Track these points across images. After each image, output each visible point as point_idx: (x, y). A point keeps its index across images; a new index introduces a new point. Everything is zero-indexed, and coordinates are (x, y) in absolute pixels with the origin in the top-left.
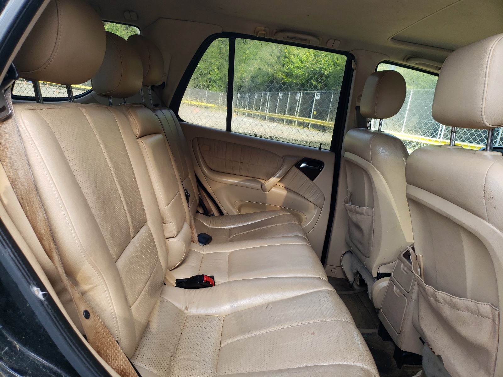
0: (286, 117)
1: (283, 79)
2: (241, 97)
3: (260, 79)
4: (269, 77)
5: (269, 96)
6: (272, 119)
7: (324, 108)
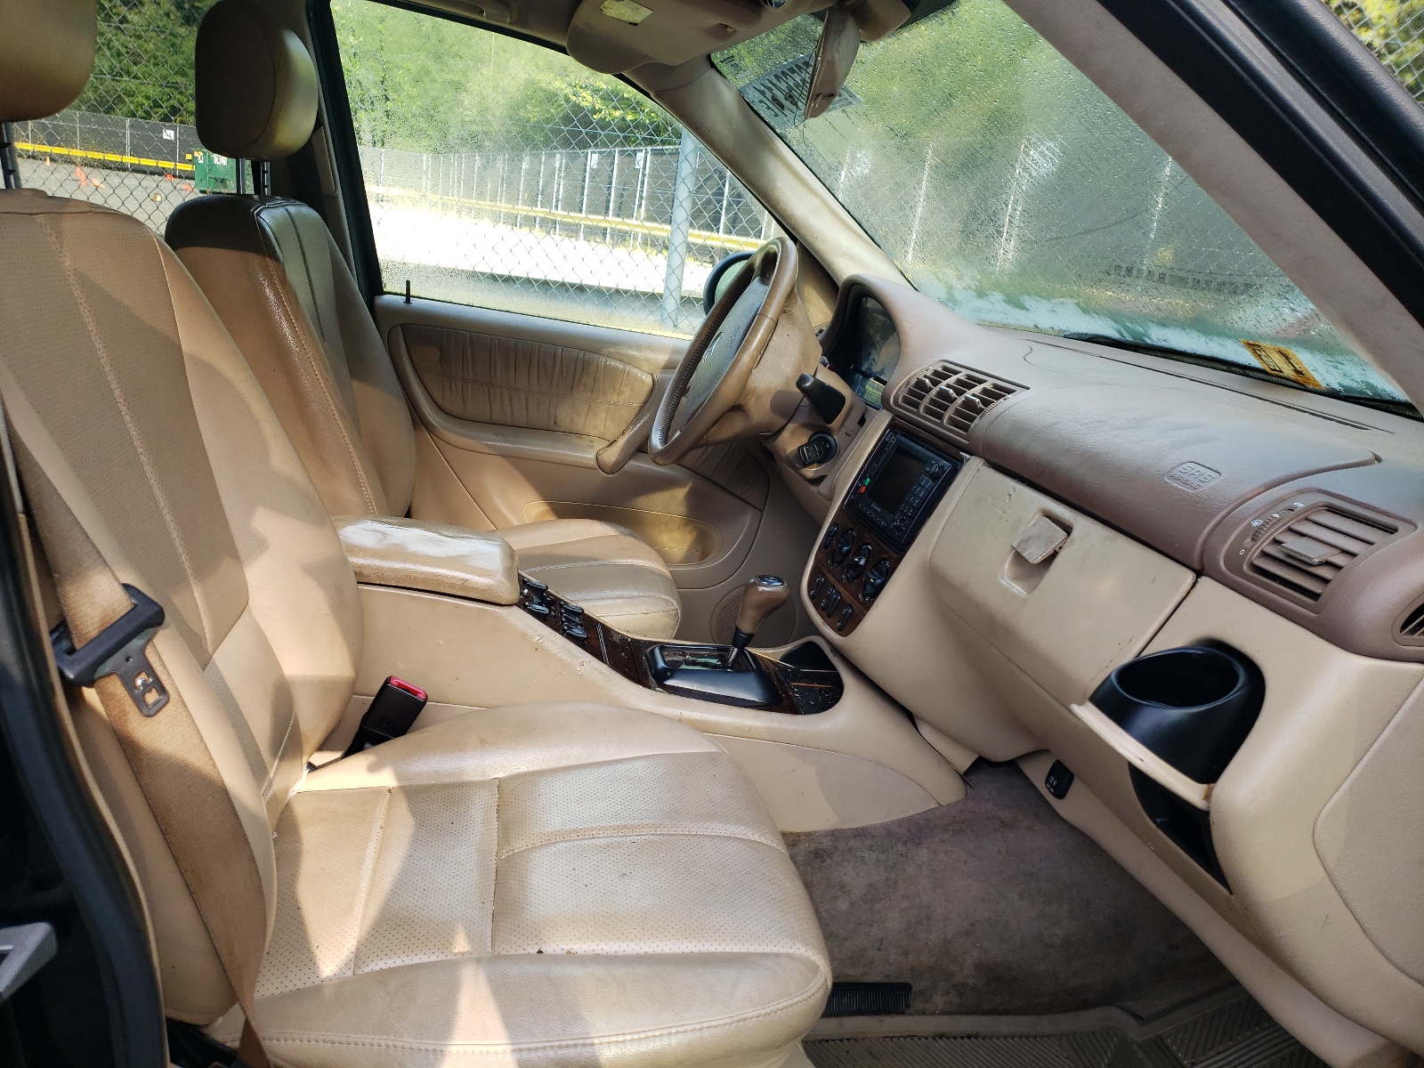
0: (612, 221)
1: (595, 111)
2: (485, 168)
3: (534, 114)
4: (560, 106)
5: (561, 163)
6: (571, 230)
7: (707, 194)
